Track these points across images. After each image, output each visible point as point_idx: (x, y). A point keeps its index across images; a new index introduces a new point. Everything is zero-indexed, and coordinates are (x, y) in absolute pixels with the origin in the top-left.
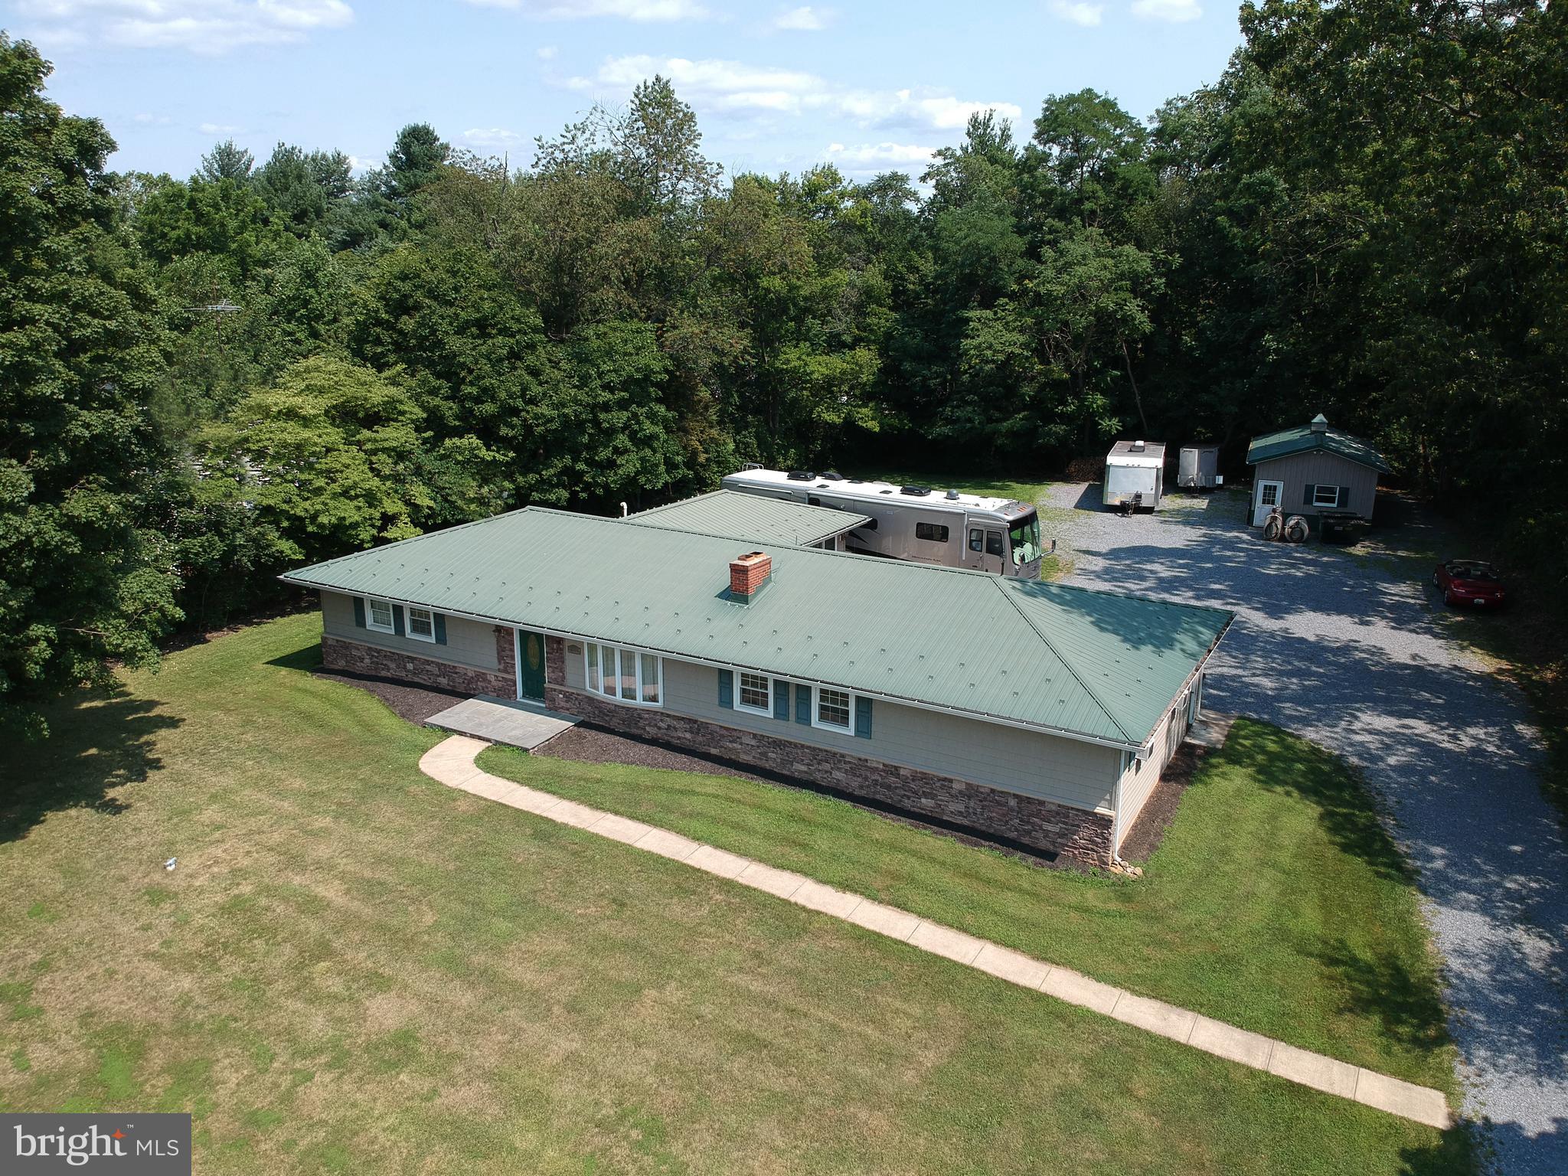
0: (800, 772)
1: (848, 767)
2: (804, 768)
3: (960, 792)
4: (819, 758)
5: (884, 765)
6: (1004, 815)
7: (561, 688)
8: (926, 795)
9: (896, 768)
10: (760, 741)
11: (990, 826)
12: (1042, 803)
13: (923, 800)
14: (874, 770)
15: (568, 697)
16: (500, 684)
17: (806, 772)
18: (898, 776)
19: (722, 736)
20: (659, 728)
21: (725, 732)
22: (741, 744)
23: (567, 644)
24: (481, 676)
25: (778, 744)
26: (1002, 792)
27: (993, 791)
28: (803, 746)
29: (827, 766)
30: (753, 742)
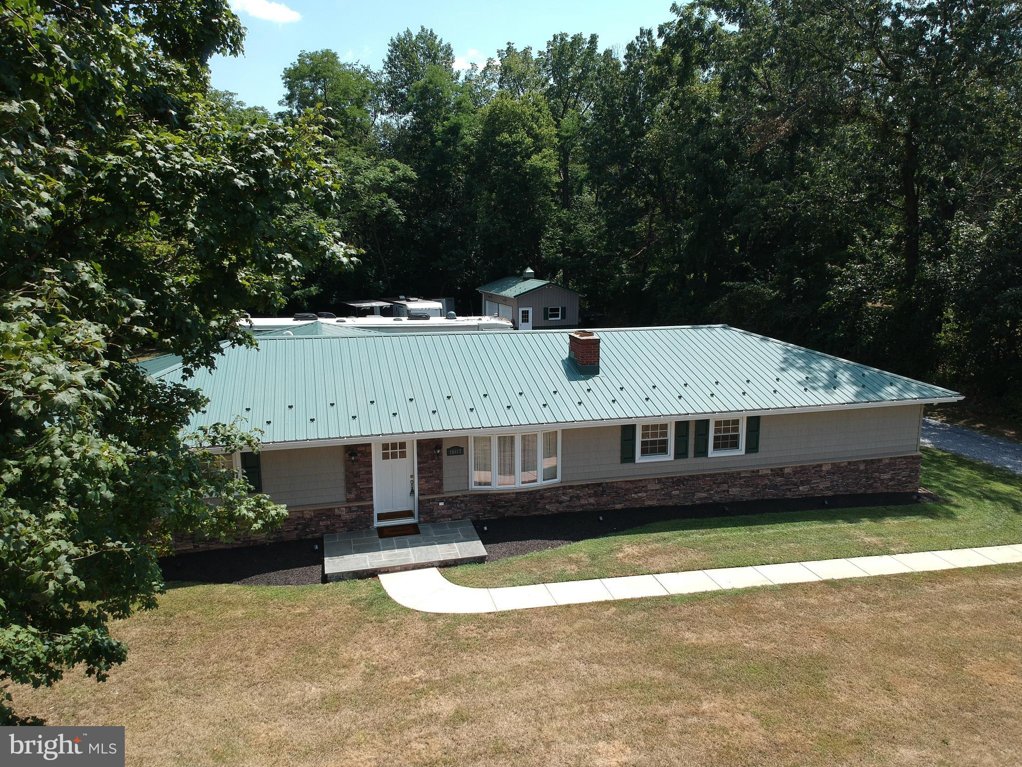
0: (700, 499)
1: (742, 481)
2: (704, 495)
3: (828, 472)
4: (719, 481)
5: (772, 470)
6: (856, 479)
7: (441, 496)
8: (802, 483)
9: (781, 469)
10: (664, 483)
11: (847, 490)
12: (880, 461)
13: (801, 488)
14: (764, 476)
15: (451, 502)
16: (354, 515)
17: (706, 498)
18: (782, 475)
19: (628, 490)
20: (561, 502)
21: (629, 486)
22: (646, 492)
23: (445, 447)
24: (328, 513)
25: (679, 481)
26: (855, 462)
27: (849, 463)
28: (704, 476)
29: (725, 487)
30: (658, 487)
